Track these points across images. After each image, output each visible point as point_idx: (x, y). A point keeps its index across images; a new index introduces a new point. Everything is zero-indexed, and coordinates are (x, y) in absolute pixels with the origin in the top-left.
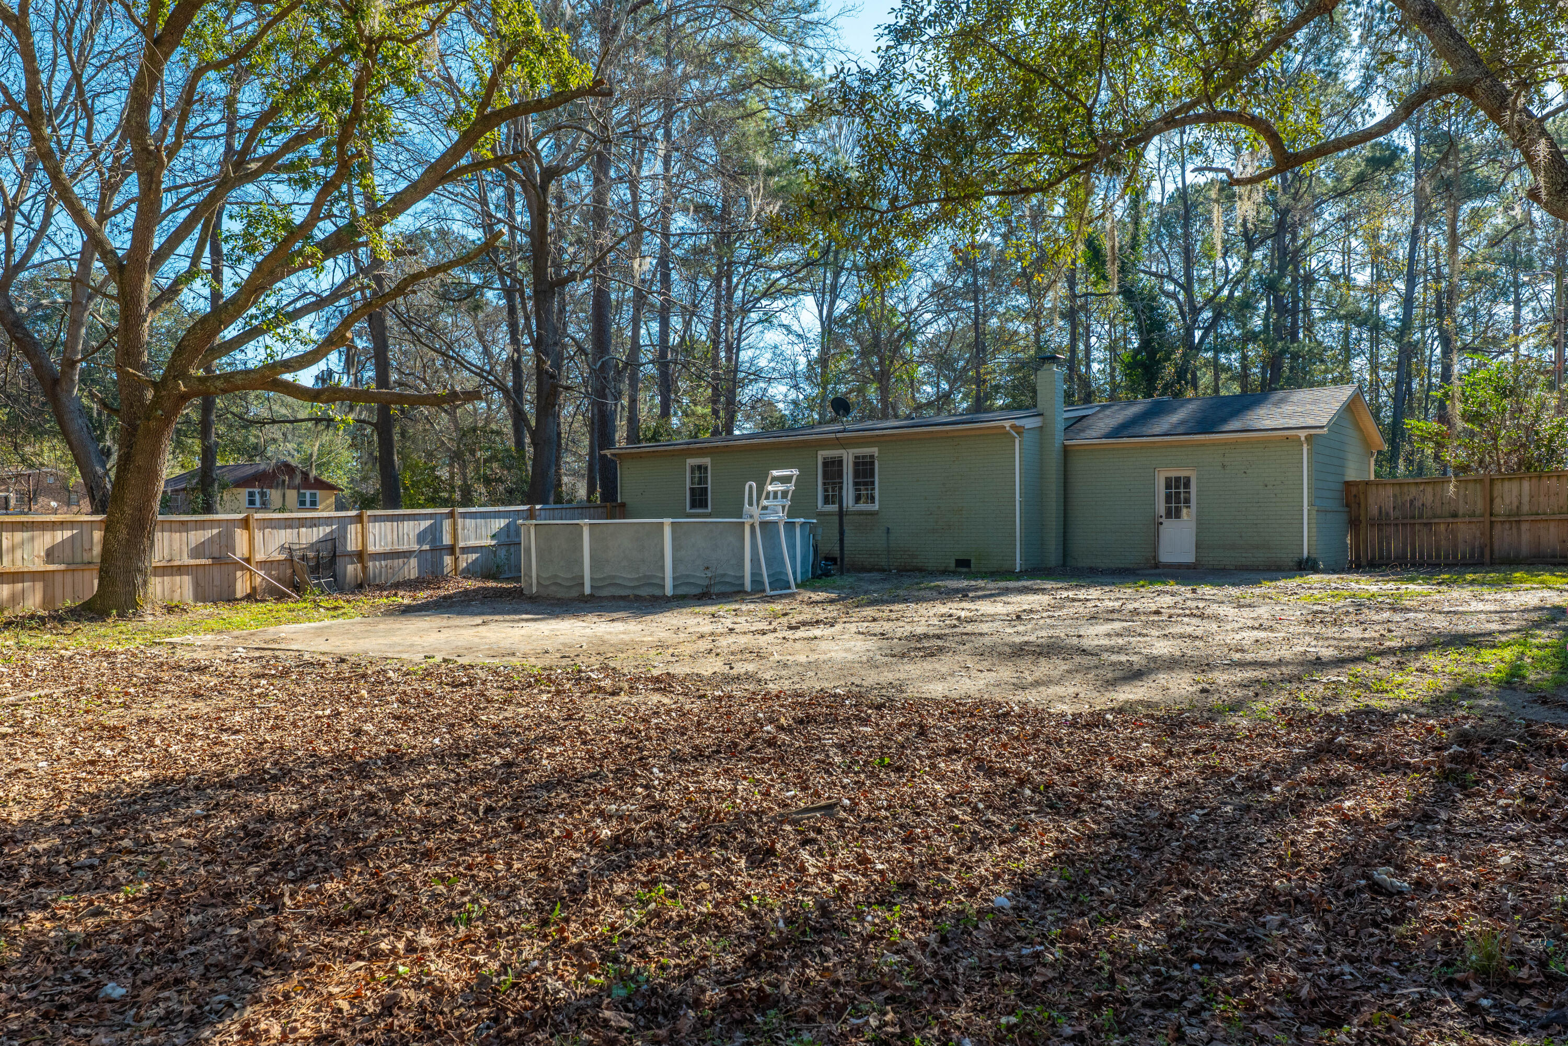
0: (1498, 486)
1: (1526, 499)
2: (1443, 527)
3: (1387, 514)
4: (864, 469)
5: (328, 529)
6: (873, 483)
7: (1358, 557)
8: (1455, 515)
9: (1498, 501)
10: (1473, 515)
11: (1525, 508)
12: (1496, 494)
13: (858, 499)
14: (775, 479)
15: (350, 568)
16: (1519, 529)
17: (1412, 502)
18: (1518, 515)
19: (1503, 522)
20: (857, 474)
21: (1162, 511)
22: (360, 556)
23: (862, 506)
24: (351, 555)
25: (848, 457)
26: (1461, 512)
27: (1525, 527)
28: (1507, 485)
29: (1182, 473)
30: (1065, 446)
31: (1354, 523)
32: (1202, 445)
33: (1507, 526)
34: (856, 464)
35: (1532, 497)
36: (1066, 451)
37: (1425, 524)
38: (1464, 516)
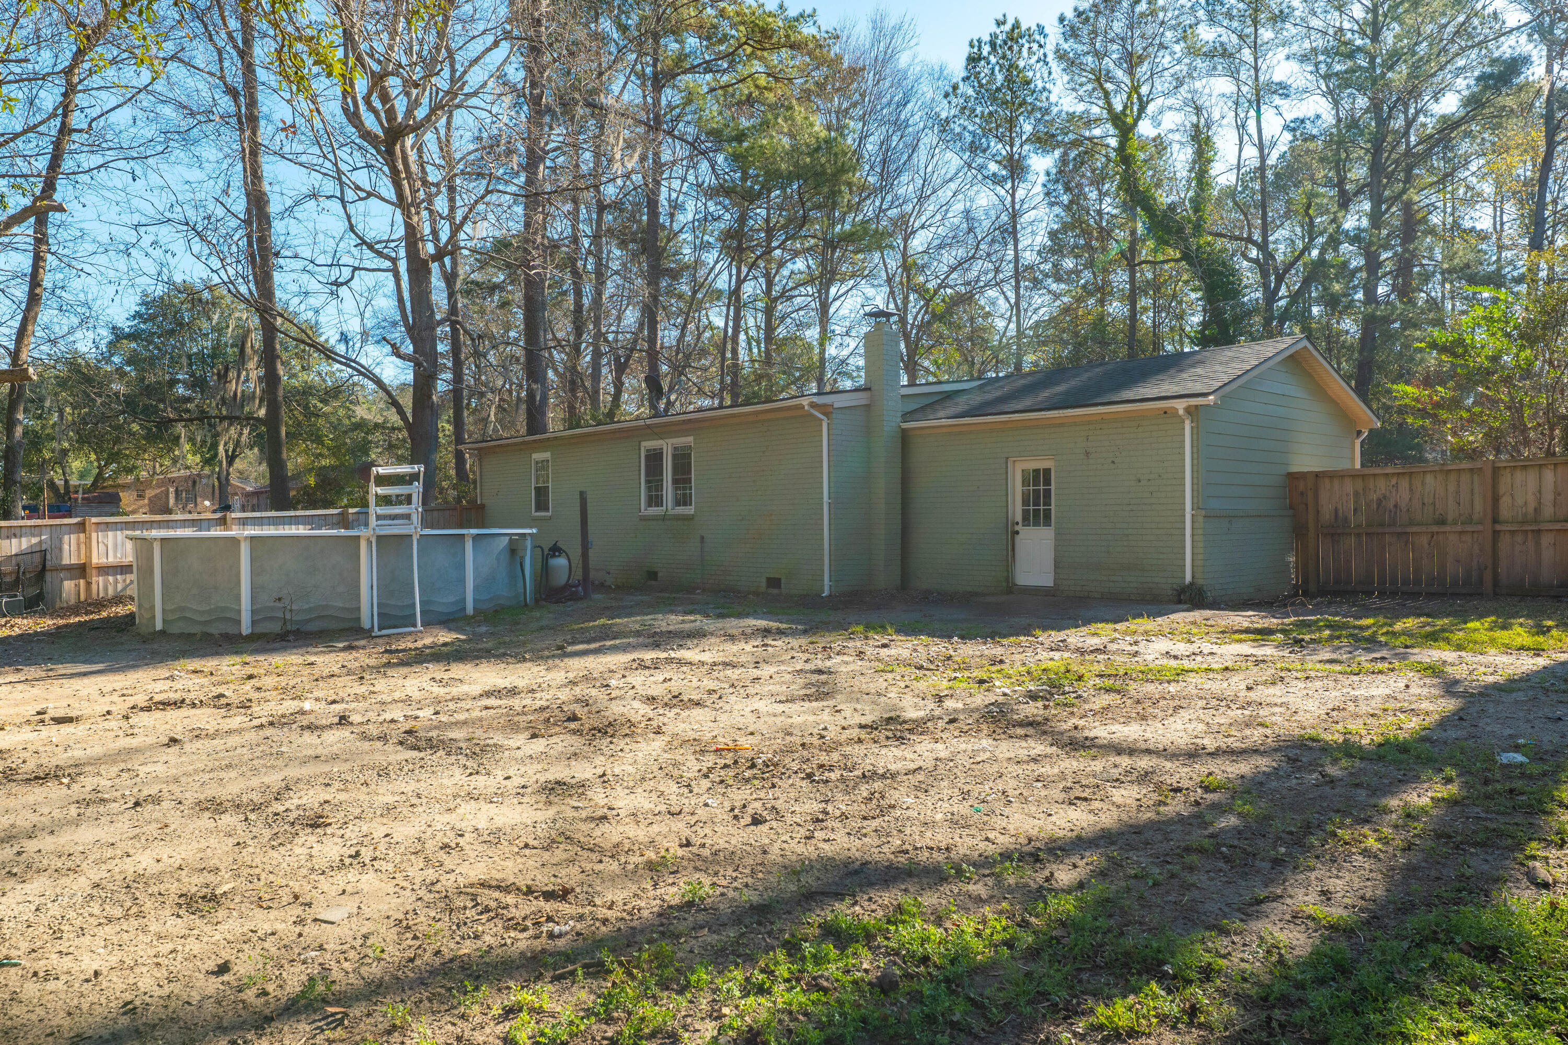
0: (1505, 480)
1: (1548, 497)
2: (1424, 540)
3: (1346, 519)
4: (682, 461)
5: (35, 540)
6: (689, 481)
7: (1306, 581)
8: (1442, 522)
9: (1505, 501)
10: (1469, 521)
11: (1548, 511)
12: (1502, 489)
13: (678, 503)
14: (382, 480)
15: (68, 585)
16: (1538, 544)
17: (1379, 502)
18: (1536, 521)
19: (1513, 533)
20: (675, 470)
21: (1019, 517)
22: (81, 570)
23: (681, 510)
24: (70, 568)
25: (667, 446)
26: (1450, 518)
27: (1546, 540)
28: (1519, 476)
29: (1041, 465)
30: (904, 431)
31: (1299, 531)
32: (1061, 425)
33: (1519, 538)
34: (675, 457)
35: (1557, 494)
36: (905, 438)
37: (1399, 534)
38: (1455, 522)
